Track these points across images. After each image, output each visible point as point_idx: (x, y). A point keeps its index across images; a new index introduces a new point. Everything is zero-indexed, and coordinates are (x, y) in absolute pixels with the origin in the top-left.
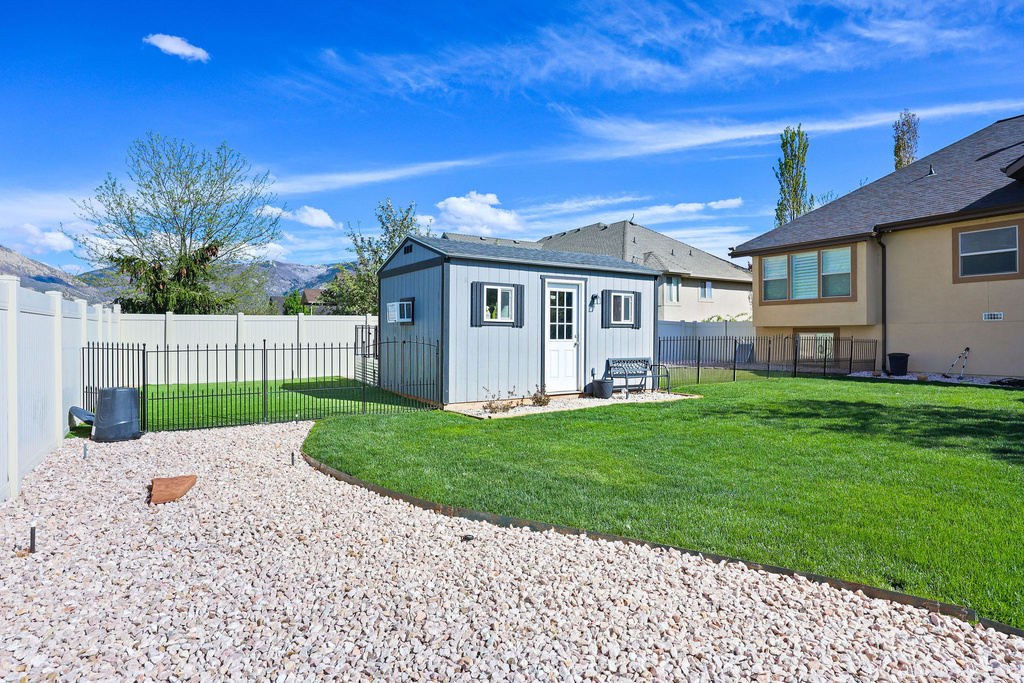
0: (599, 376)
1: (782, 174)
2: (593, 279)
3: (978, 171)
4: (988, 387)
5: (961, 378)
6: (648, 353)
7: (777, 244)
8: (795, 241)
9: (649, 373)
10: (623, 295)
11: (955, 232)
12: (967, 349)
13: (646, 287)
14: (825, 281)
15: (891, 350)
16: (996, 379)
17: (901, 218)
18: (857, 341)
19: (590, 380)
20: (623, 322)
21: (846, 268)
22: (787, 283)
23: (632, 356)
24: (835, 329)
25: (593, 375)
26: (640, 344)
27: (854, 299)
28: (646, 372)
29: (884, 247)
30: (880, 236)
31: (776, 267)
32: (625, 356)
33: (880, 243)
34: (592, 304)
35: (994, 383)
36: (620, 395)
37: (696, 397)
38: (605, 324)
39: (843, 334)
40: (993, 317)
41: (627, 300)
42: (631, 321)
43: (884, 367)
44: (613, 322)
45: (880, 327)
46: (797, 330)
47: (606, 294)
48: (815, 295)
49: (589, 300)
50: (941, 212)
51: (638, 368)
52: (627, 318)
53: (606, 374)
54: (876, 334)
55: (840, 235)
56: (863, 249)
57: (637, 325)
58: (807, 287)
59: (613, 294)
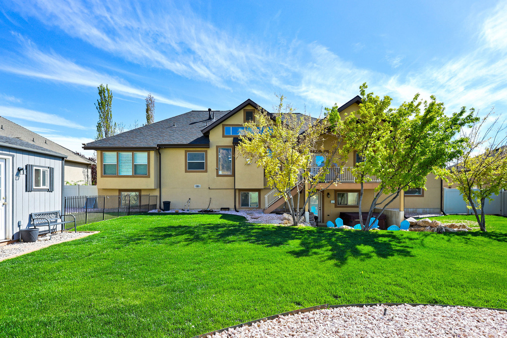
0: (24, 227)
1: (100, 108)
2: (19, 156)
3: (191, 129)
4: (197, 214)
5: (188, 211)
6: (58, 208)
7: (111, 146)
8: (120, 145)
9: (59, 221)
10: (41, 169)
11: (186, 152)
12: (190, 199)
13: (57, 164)
14: (135, 167)
15: (163, 200)
16: (200, 210)
17: (167, 143)
18: (151, 196)
19: (17, 230)
20: (42, 187)
21: (146, 162)
22: (116, 167)
23: (47, 210)
24: (139, 190)
25: (19, 226)
26: (52, 202)
27: (149, 177)
28: (56, 220)
29: (160, 154)
30: (159, 149)
31: (111, 158)
32: (43, 211)
33: (159, 152)
34: (18, 174)
35: (200, 212)
36: (45, 238)
37: (96, 232)
38: (28, 189)
39: (143, 193)
40: (197, 186)
41: (44, 172)
42: (47, 187)
43: (160, 207)
44: (34, 188)
45: (158, 189)
46: (120, 191)
47: (28, 167)
48: (131, 174)
49: (16, 171)
50: (182, 143)
51: (53, 218)
52: (44, 184)
53: (29, 225)
54: (157, 193)
55: (143, 146)
56: (152, 153)
57: (51, 190)
58: (127, 170)
59: (34, 168)
